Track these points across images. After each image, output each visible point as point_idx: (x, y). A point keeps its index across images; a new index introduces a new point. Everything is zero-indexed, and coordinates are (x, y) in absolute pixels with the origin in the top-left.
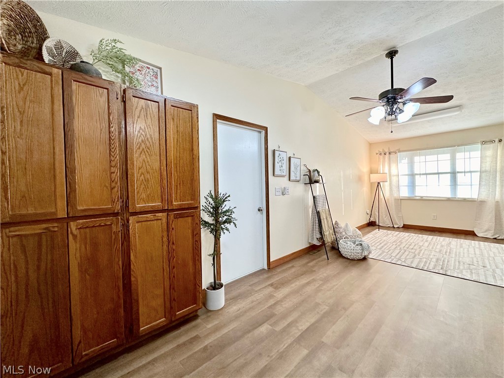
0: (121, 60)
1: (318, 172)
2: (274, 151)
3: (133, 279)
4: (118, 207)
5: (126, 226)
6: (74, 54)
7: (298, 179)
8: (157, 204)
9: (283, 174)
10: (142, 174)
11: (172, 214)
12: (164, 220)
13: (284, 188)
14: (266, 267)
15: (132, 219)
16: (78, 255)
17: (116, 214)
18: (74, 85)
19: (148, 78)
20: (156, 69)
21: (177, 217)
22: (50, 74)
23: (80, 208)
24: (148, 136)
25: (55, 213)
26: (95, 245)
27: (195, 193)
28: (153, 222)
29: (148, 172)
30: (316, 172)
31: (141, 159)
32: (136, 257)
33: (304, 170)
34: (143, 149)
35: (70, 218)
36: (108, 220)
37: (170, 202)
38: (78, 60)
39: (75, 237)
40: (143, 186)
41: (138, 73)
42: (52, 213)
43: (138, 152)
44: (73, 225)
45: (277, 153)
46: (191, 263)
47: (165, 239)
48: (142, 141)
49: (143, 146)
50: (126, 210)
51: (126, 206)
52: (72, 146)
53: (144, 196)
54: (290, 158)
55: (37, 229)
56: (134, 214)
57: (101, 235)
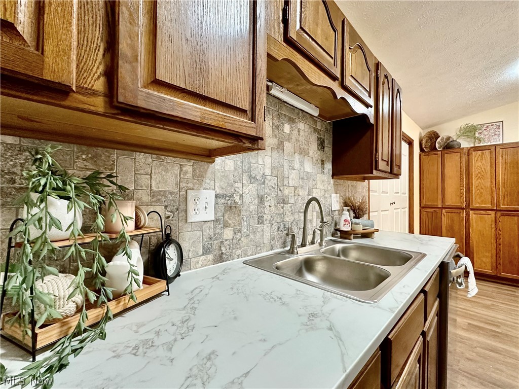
3: (471, 241)
4: (464, 206)
5: (468, 215)
6: (448, 139)
8: (489, 206)
10: (478, 189)
11: (499, 213)
12: (493, 215)
15: (471, 212)
16: (445, 223)
17: (463, 209)
18: (446, 155)
19: (492, 131)
20: (498, 124)
21: (503, 215)
22: (437, 154)
23: (447, 204)
24: (483, 170)
25: (438, 205)
26: (453, 220)
28: (485, 216)
29: (482, 189)
31: (477, 182)
32: (472, 231)
34: (479, 177)
35: (443, 208)
36: (458, 211)
37: (497, 205)
38: (451, 140)
39: (444, 215)
40: (478, 196)
41: (485, 131)
42: (437, 205)
43: (476, 178)
44: (444, 211)
47: (494, 226)
48: (479, 172)
49: (479, 175)
50: (468, 207)
51: (468, 205)
52: (444, 179)
53: (479, 201)
55: (432, 210)
56: (472, 209)
57: (455, 217)
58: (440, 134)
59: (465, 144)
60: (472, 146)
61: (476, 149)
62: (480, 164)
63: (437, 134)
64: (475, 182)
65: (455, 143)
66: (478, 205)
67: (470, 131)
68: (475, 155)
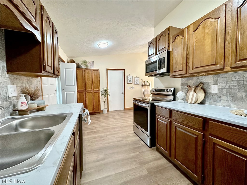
0: (85, 62)
1: (148, 81)
2: (127, 76)
3: (86, 102)
5: (85, 93)
6: (78, 64)
7: (138, 84)
8: (91, 90)
9: (131, 83)
10: (88, 84)
11: (94, 92)
12: (92, 93)
13: (132, 87)
14: (124, 109)
15: (86, 92)
17: (84, 91)
19: (91, 64)
20: (92, 62)
21: (95, 92)
26: (81, 96)
27: (98, 87)
28: (90, 93)
30: (147, 82)
32: (87, 99)
33: (141, 81)
36: (83, 92)
37: (93, 89)
38: (79, 65)
40: (88, 86)
41: (89, 64)
45: (128, 77)
46: (98, 102)
47: (92, 96)
48: (88, 78)
51: (85, 90)
54: (134, 78)
56: (87, 91)
57: (82, 94)
58: (75, 62)
59: (84, 67)
60: (86, 68)
61: (87, 69)
62: (88, 75)
63: (74, 61)
64: (87, 81)
65: (80, 66)
66: (88, 89)
67: (85, 63)
68: (87, 71)
